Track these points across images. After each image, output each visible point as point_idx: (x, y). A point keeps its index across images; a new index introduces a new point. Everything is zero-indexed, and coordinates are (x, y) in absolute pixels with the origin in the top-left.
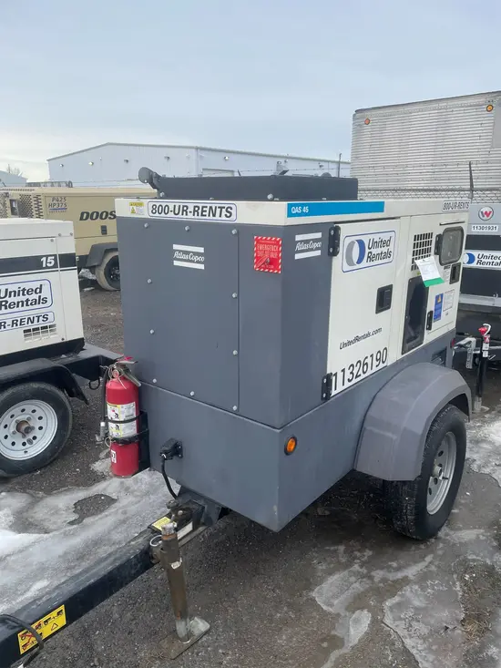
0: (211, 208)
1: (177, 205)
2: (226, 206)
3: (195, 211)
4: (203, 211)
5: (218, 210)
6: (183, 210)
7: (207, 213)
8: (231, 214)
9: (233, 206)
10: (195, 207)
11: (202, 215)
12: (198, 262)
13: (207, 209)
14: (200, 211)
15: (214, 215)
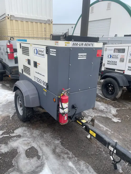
0: (89, 44)
1: (80, 43)
2: (92, 44)
3: (85, 45)
4: (87, 45)
5: (91, 44)
6: (82, 44)
7: (88, 45)
8: (93, 45)
9: (94, 44)
10: (85, 44)
11: (87, 46)
12: (85, 57)
13: (88, 44)
14: (86, 45)
15: (89, 46)
